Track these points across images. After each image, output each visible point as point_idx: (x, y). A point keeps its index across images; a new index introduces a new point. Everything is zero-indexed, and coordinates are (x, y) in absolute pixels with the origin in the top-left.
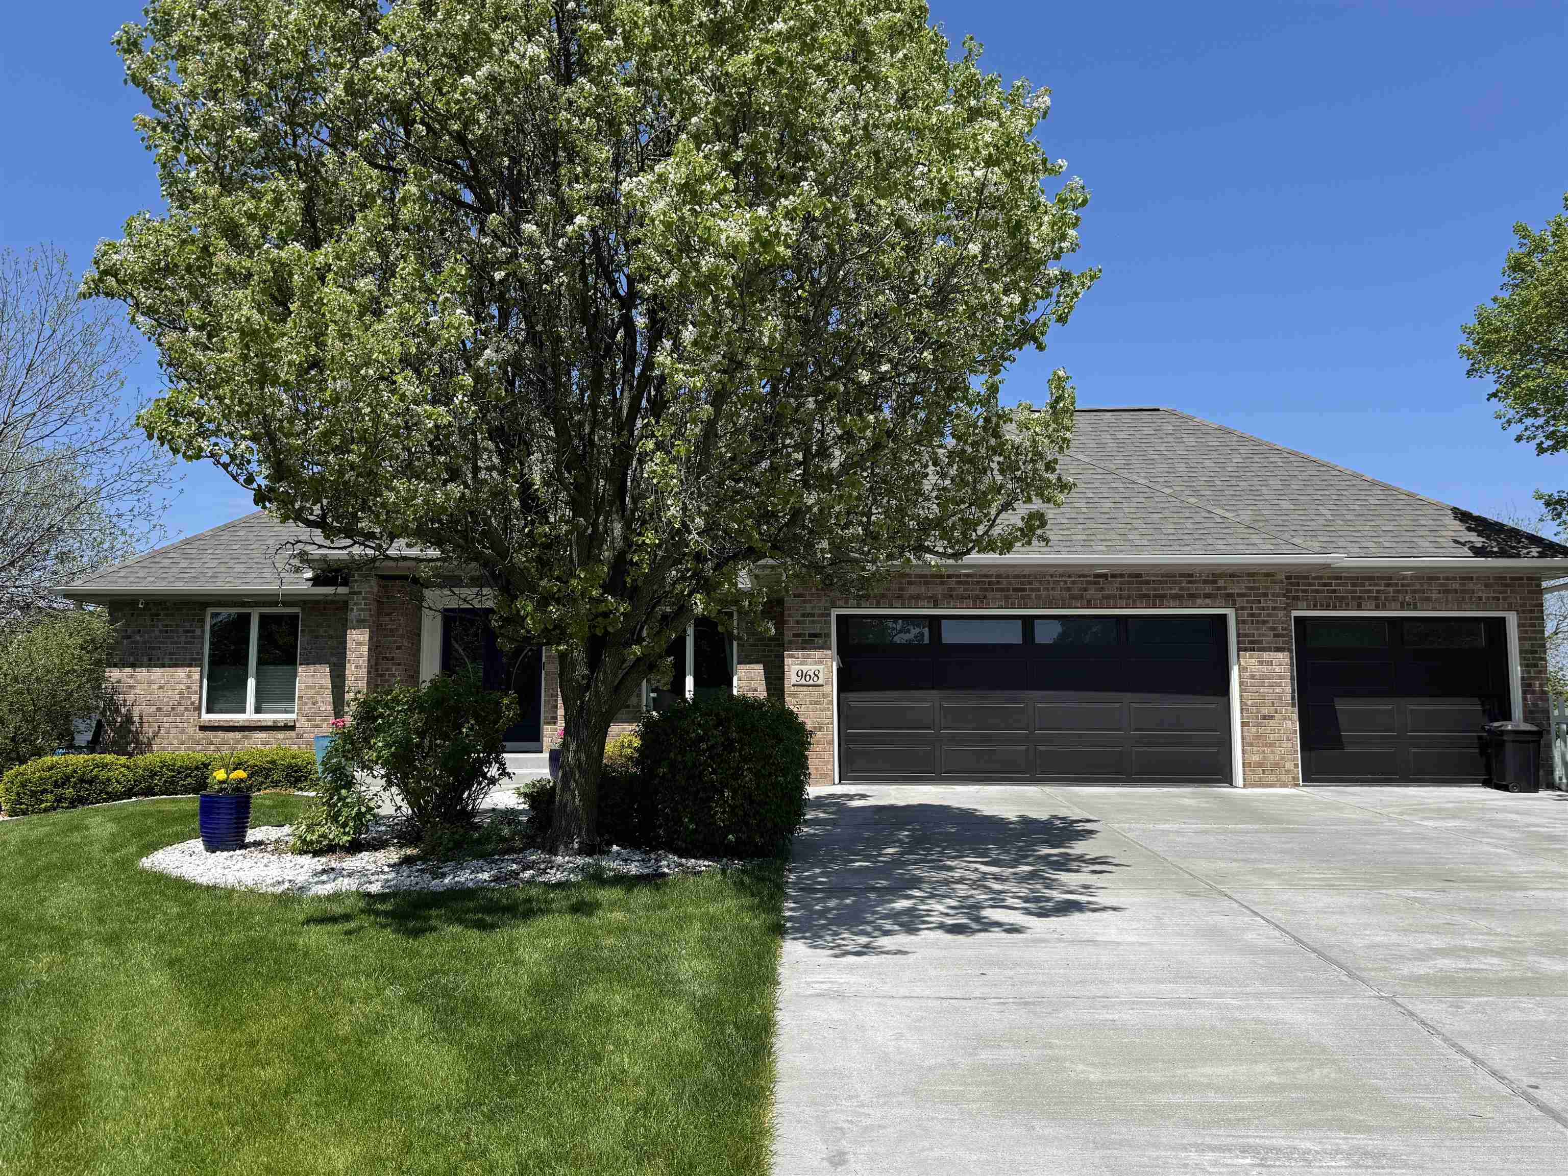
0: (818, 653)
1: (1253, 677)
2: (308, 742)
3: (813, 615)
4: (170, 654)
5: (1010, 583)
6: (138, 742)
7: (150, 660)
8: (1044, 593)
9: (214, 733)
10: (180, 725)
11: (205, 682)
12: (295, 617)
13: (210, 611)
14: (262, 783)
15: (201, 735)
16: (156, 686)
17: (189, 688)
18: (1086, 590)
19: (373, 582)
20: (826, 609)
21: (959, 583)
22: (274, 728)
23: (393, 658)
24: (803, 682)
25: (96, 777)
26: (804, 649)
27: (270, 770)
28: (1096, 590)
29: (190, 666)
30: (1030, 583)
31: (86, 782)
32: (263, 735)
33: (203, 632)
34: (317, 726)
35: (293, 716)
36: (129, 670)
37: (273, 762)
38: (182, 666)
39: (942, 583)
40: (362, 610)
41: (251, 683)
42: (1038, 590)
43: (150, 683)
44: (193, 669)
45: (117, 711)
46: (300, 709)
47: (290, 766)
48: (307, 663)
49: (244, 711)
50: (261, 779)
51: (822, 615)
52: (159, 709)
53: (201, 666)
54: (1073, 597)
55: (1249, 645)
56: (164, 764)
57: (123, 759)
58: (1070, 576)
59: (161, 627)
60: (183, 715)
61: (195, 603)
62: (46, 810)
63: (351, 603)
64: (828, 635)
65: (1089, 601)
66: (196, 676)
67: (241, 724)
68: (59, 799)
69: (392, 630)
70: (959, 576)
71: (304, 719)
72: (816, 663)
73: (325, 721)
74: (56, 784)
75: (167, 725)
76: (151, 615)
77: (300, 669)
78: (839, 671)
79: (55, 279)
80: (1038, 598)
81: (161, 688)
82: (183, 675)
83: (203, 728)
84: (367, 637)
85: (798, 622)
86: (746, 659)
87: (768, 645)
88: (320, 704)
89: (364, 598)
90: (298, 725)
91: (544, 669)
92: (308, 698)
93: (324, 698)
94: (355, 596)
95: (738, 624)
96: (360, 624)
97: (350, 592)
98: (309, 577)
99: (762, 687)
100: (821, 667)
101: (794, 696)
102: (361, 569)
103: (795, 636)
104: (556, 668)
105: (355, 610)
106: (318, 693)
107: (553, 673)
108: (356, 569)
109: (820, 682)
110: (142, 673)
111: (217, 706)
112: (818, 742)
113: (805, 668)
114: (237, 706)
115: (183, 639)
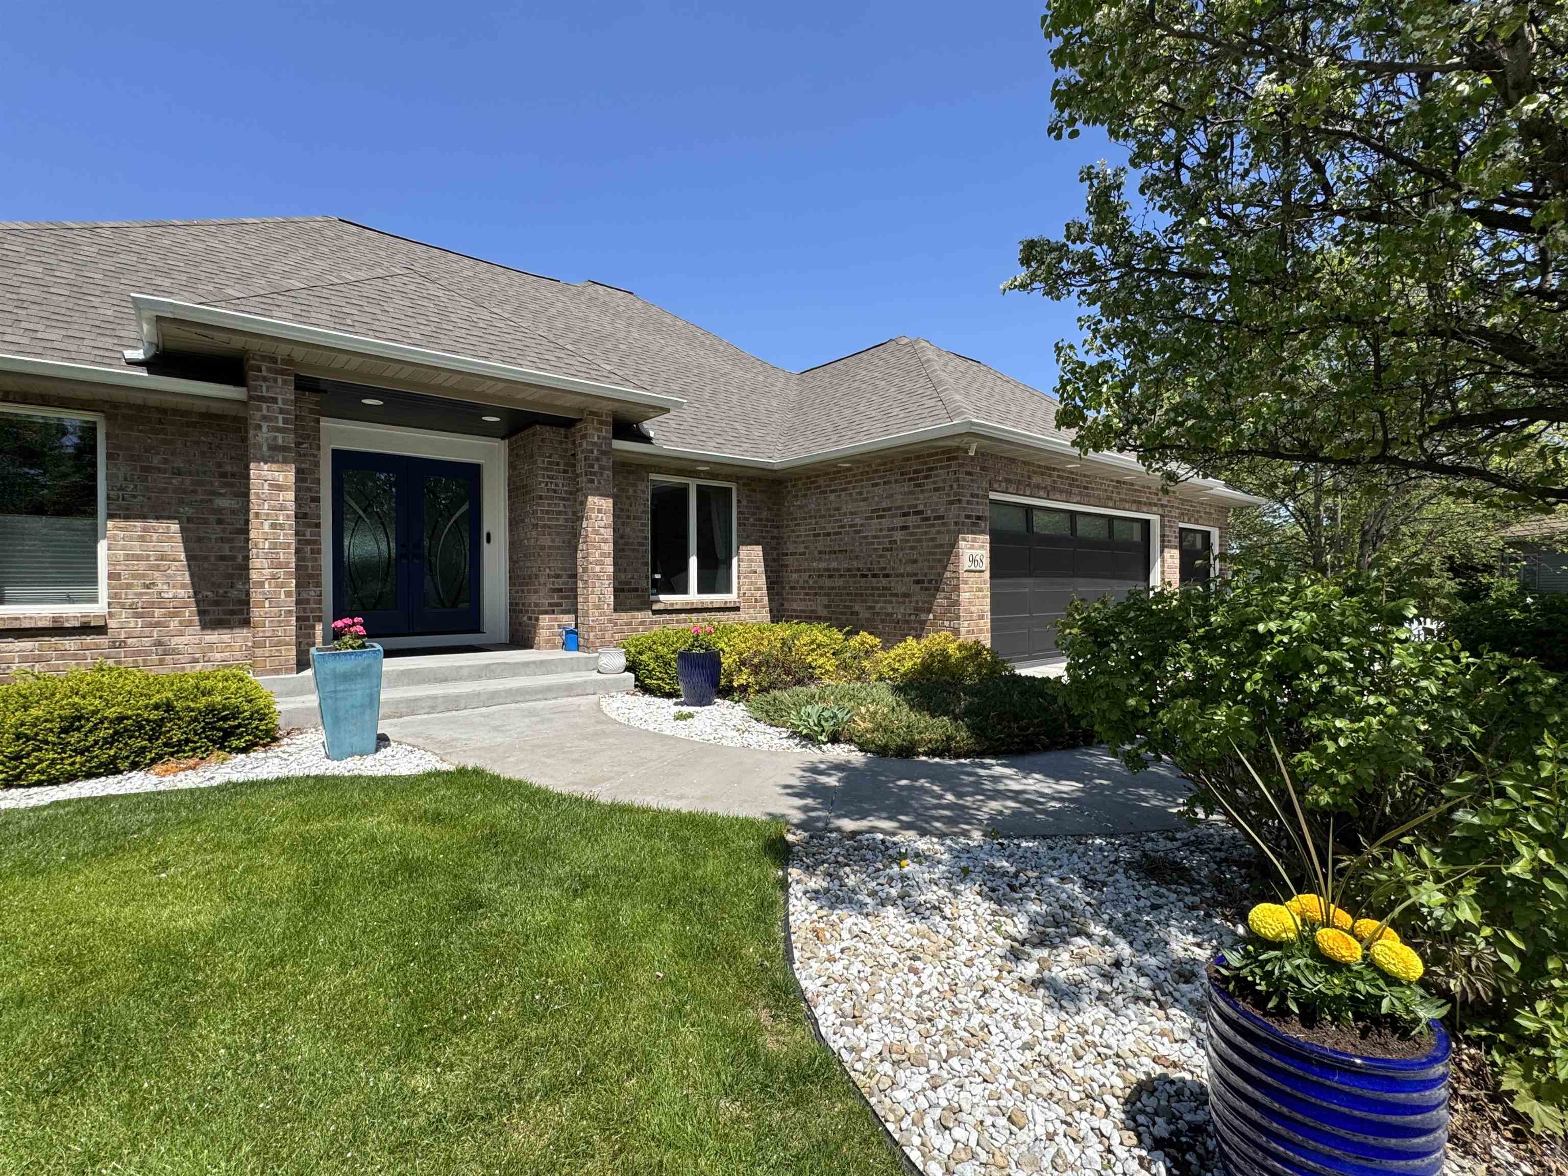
0: (978, 538)
3: (978, 496)
12: (85, 430)
19: (291, 384)
22: (58, 630)
24: (973, 568)
26: (973, 533)
32: (27, 645)
40: (279, 430)
46: (113, 596)
48: (118, 512)
51: (984, 497)
54: (1107, 498)
63: (256, 417)
64: (985, 519)
65: (1115, 502)
71: (124, 613)
72: (980, 548)
73: (179, 614)
77: (108, 525)
84: (291, 476)
85: (968, 502)
86: (746, 541)
87: (766, 526)
88: (160, 586)
89: (281, 411)
90: (112, 624)
91: (489, 541)
92: (134, 577)
93: (169, 576)
94: (264, 406)
95: (739, 501)
96: (275, 454)
97: (251, 397)
98: (138, 355)
99: (761, 569)
100: (983, 552)
101: (966, 583)
102: (273, 360)
103: (968, 517)
104: (553, 541)
105: (264, 429)
106: (157, 568)
107: (550, 547)
108: (263, 358)
109: (984, 567)
112: (981, 631)
113: (974, 553)
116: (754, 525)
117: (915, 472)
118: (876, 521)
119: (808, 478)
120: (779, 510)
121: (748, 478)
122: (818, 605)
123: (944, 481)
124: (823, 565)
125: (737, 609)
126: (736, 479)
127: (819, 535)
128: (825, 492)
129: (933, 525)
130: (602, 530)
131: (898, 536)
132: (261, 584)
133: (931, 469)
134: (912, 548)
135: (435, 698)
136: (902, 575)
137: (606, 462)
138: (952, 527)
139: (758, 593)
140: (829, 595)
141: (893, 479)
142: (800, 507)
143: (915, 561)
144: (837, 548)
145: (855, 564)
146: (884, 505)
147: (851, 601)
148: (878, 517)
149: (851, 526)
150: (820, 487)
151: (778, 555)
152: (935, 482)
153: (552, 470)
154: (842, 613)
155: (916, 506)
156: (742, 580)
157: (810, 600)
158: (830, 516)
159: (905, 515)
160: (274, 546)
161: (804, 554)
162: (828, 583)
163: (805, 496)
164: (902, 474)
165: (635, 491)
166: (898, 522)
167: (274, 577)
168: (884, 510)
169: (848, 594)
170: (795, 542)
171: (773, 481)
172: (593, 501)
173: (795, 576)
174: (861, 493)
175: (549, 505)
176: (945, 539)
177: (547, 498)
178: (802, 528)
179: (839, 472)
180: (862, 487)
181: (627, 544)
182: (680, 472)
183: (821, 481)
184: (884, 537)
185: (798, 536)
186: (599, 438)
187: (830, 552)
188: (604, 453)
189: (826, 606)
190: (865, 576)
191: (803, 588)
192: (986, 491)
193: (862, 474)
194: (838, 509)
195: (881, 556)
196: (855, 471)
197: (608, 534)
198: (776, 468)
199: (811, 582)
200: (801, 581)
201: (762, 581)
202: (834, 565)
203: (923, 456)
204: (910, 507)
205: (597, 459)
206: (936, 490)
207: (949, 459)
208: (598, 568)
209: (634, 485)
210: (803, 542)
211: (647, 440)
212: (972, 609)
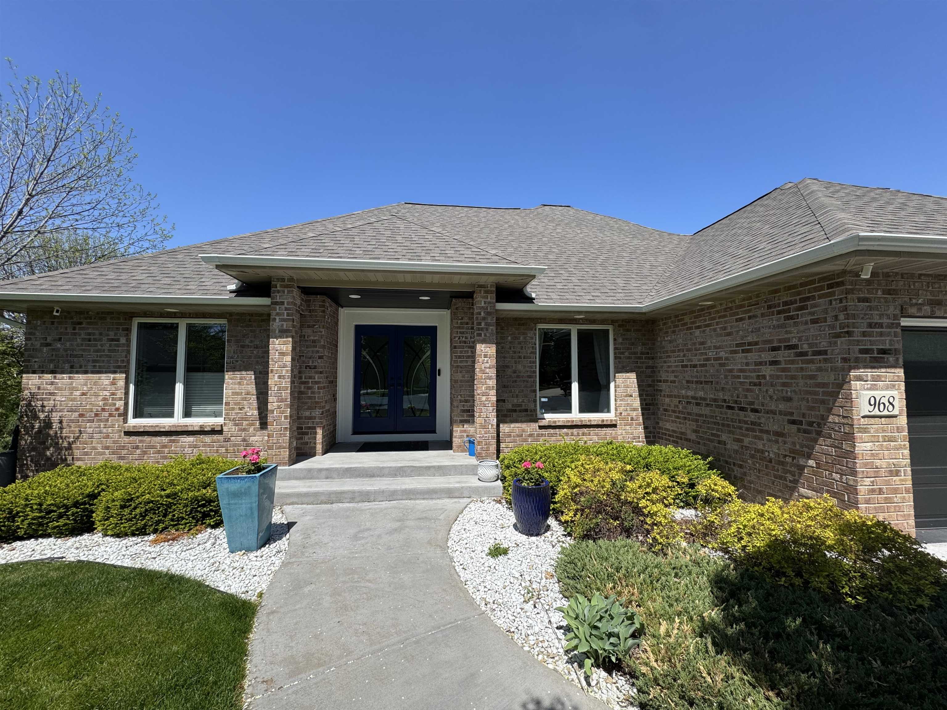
0: (885, 374)
2: (235, 445)
3: (881, 325)
4: (94, 361)
6: (58, 448)
7: (72, 367)
9: (140, 438)
10: (105, 430)
11: (132, 388)
12: (220, 329)
13: (136, 322)
14: (158, 522)
15: (127, 439)
16: (78, 393)
17: (113, 394)
19: (296, 292)
22: (202, 432)
23: (315, 367)
24: (876, 412)
26: (872, 368)
27: (169, 505)
29: (115, 372)
32: (190, 439)
33: (129, 341)
34: (244, 430)
35: (220, 421)
36: (49, 376)
37: (173, 495)
38: (106, 372)
40: (285, 320)
41: (179, 388)
43: (73, 389)
44: (118, 375)
45: (35, 417)
46: (227, 414)
47: (196, 499)
48: (234, 369)
49: (171, 416)
51: (892, 326)
52: (81, 415)
53: (127, 373)
59: (83, 336)
60: (107, 420)
61: (120, 313)
63: (273, 313)
64: (899, 352)
66: (122, 383)
67: (167, 429)
69: (314, 341)
71: (231, 423)
72: (887, 388)
73: (252, 425)
75: (90, 430)
76: (74, 323)
77: (228, 375)
81: (83, 394)
82: (107, 382)
83: (128, 433)
84: (290, 346)
85: (864, 334)
86: (621, 369)
87: (640, 358)
88: (246, 409)
89: (286, 309)
90: (225, 429)
91: (439, 375)
92: (235, 404)
93: (250, 403)
94: (278, 307)
95: (615, 340)
96: (283, 333)
97: (272, 303)
98: (233, 287)
99: (636, 394)
100: (895, 393)
101: (865, 430)
102: (283, 280)
103: (862, 351)
104: (463, 377)
105: (277, 320)
106: (244, 399)
107: (461, 381)
108: (278, 279)
109: (896, 412)
110: (63, 379)
111: (147, 410)
112: (896, 491)
113: (877, 394)
114: (164, 409)
115: (106, 347)
116: (629, 358)
117: (786, 303)
118: (741, 355)
119: (676, 316)
120: (654, 344)
121: (623, 321)
122: (688, 428)
123: (826, 311)
124: (690, 393)
125: (615, 426)
126: (613, 322)
127: (686, 366)
128: (691, 328)
129: (812, 362)
130: (488, 370)
131: (767, 371)
132: (273, 411)
133: (808, 299)
134: (784, 385)
135: (353, 492)
136: (773, 412)
137: (492, 320)
138: (839, 364)
139: (634, 414)
140: (697, 421)
141: (759, 313)
142: (670, 342)
143: (789, 399)
144: (703, 379)
145: (721, 395)
146: (750, 339)
147: (718, 430)
148: (743, 351)
149: (716, 359)
150: (685, 324)
151: (653, 381)
152: (813, 314)
153: (463, 328)
154: (709, 440)
155: (788, 340)
156: (618, 402)
157: (680, 423)
158: (696, 350)
159: (774, 349)
160: (279, 389)
161: (674, 382)
162: (695, 410)
163: (674, 332)
164: (769, 307)
165: (525, 338)
166: (767, 356)
167: (279, 407)
168: (750, 344)
169: (715, 423)
170: (667, 372)
171: (647, 321)
172: (481, 348)
173: (667, 400)
174: (725, 328)
175: (461, 352)
176: (830, 378)
177: (460, 347)
178: (672, 359)
179: (703, 310)
180: (726, 322)
181: (518, 377)
182: (561, 321)
183: (687, 319)
184: (751, 371)
185: (669, 367)
186: (485, 303)
187: (697, 382)
188: (489, 314)
189: (695, 431)
190: (731, 408)
191: (674, 411)
192: (896, 317)
193: (725, 310)
194: (702, 343)
195: (748, 390)
196: (719, 308)
197: (493, 373)
198: (644, 311)
199: (680, 407)
200: (672, 406)
201: (637, 403)
202: (701, 394)
203: (794, 287)
204: (780, 341)
205: (484, 319)
206: (814, 322)
207: (830, 286)
208: (484, 398)
209: (524, 334)
210: (673, 372)
211: (530, 300)
212: (878, 463)
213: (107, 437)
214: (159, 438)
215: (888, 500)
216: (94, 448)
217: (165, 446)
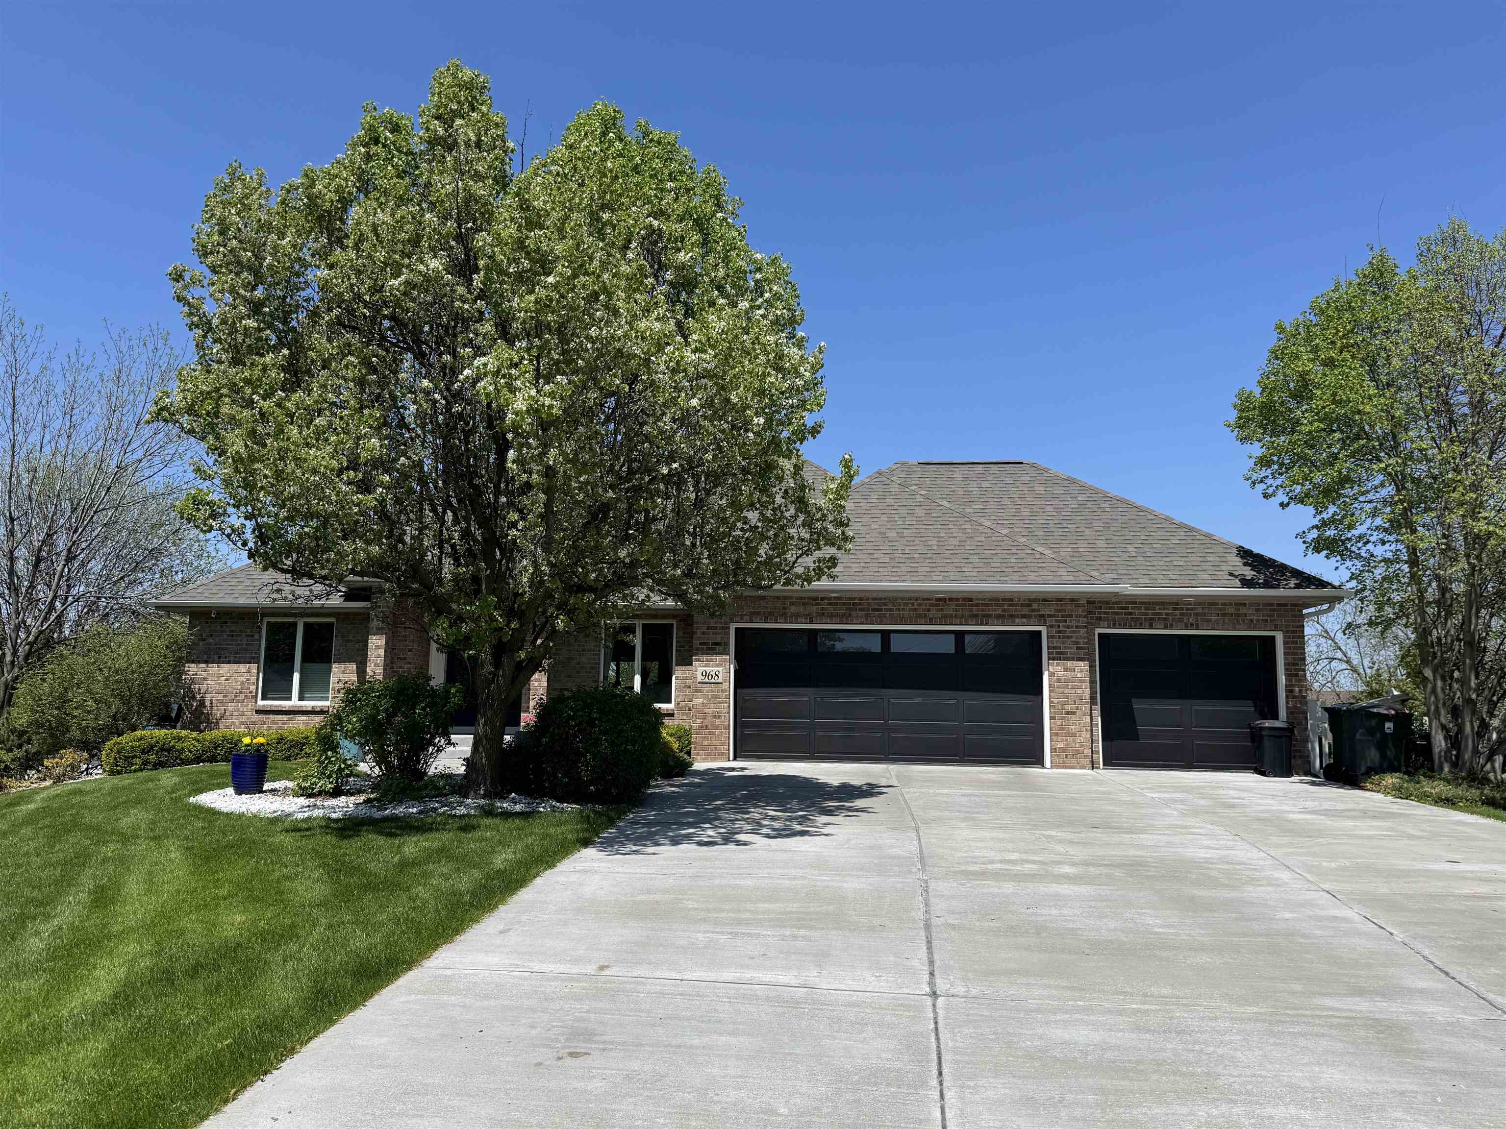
0: (718, 658)
1: (1059, 681)
3: (715, 628)
4: (235, 654)
5: (869, 604)
6: (209, 722)
7: (220, 658)
8: (896, 613)
9: (267, 716)
10: (241, 709)
11: (261, 675)
12: (330, 626)
13: (266, 620)
15: (256, 716)
16: (223, 679)
17: (248, 680)
18: (929, 610)
20: (726, 623)
21: (831, 604)
22: (313, 712)
23: (405, 659)
24: (706, 680)
25: (173, 747)
26: (707, 654)
27: (304, 744)
28: (938, 610)
29: (250, 663)
30: (885, 605)
31: (166, 750)
32: (304, 718)
33: (260, 636)
35: (327, 703)
36: (204, 665)
38: (244, 663)
39: (817, 604)
40: (380, 620)
41: (296, 677)
42: (891, 610)
43: (220, 675)
44: (252, 665)
45: (194, 698)
46: (333, 698)
48: (339, 661)
49: (290, 699)
50: (297, 751)
51: (722, 628)
52: (225, 696)
53: (258, 663)
54: (919, 616)
55: (1058, 655)
56: (225, 739)
57: (195, 734)
58: (917, 599)
59: (228, 633)
60: (243, 701)
61: (254, 614)
62: (135, 771)
63: (372, 614)
64: (727, 644)
65: (931, 620)
66: (255, 671)
67: (287, 709)
68: (145, 763)
69: (405, 636)
70: (830, 598)
71: (336, 705)
72: (717, 666)
74: (143, 752)
75: (231, 709)
76: (221, 623)
77: (334, 666)
78: (736, 672)
79: (160, 353)
80: (891, 616)
81: (227, 680)
82: (244, 670)
83: (258, 712)
84: (384, 641)
85: (703, 633)
86: (682, 662)
89: (382, 612)
90: (331, 710)
94: (375, 609)
95: (677, 634)
96: (379, 631)
97: (371, 606)
100: (720, 669)
101: (699, 691)
102: (380, 589)
103: (701, 644)
105: (375, 621)
108: (377, 588)
109: (720, 680)
110: (213, 668)
111: (270, 695)
112: (717, 728)
113: (708, 669)
114: (285, 695)
115: (245, 642)
125: (672, 715)
126: (674, 617)
156: (676, 694)
212: (706, 710)
213: (243, 714)
214: (280, 717)
215: (711, 733)
216: (233, 723)
217: (284, 724)
